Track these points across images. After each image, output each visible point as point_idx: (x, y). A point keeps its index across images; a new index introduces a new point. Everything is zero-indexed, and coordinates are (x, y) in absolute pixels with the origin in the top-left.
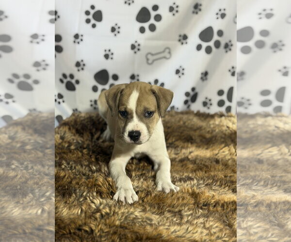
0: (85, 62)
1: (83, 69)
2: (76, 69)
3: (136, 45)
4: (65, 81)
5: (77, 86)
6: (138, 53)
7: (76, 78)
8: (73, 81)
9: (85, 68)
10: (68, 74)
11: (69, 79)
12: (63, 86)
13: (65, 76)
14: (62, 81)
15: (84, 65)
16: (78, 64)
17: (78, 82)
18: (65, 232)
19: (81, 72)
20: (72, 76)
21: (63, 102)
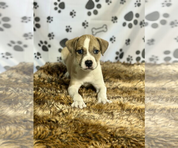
0: (54, 34)
1: (53, 38)
2: (48, 38)
3: (86, 23)
4: (42, 45)
5: (49, 49)
6: (87, 28)
7: (48, 43)
8: (47, 46)
9: (54, 37)
10: (43, 41)
11: (44, 44)
12: (40, 48)
13: (41, 42)
14: (39, 45)
15: (53, 36)
16: (50, 35)
17: (49, 46)
18: (40, 122)
19: (52, 40)
20: (46, 43)
21: (41, 57)
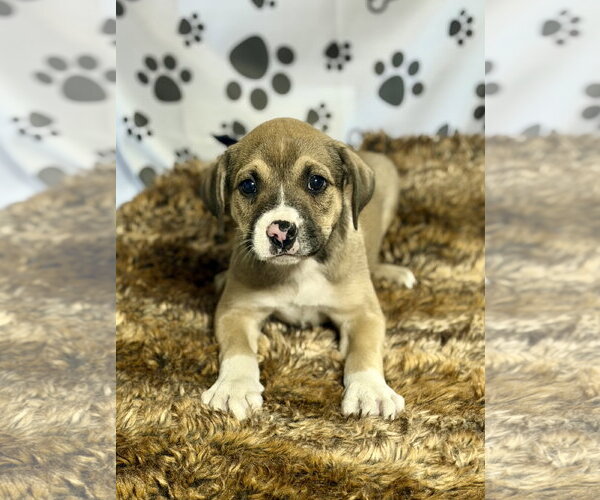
0: (202, 19)
1: (198, 39)
2: (180, 39)
4: (153, 76)
5: (185, 88)
7: (182, 65)
8: (175, 75)
9: (204, 35)
10: (159, 57)
11: (162, 70)
12: (148, 91)
13: (151, 63)
14: (143, 78)
15: (201, 27)
16: (185, 27)
17: (186, 76)
19: (195, 46)
20: (170, 62)
